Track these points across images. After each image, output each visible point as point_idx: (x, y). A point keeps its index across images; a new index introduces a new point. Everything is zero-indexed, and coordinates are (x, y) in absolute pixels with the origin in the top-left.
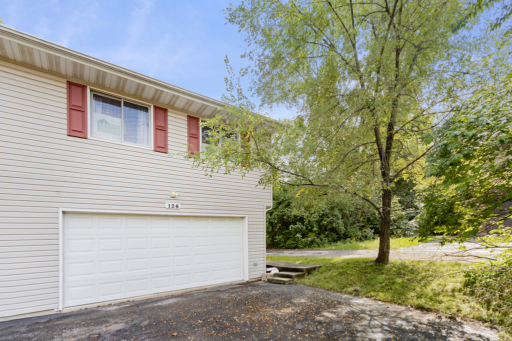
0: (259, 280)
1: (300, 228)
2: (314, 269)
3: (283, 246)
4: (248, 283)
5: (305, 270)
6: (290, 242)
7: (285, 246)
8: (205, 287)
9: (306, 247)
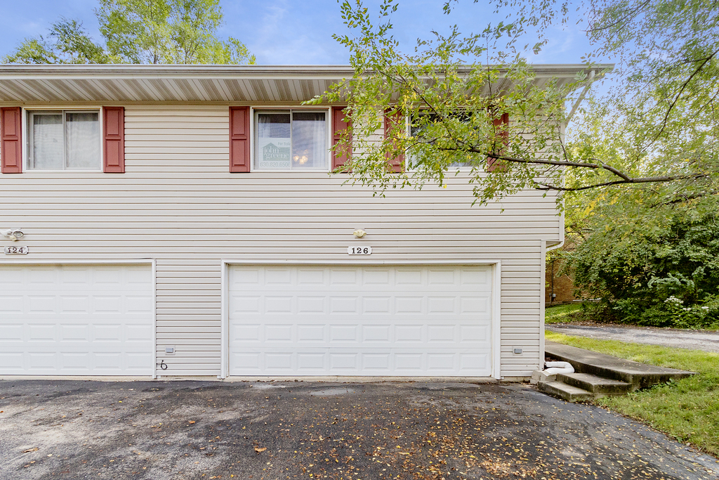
0: (524, 382)
1: (679, 283)
2: (664, 379)
3: (634, 320)
4: (498, 383)
5: (631, 378)
6: (651, 312)
7: (639, 320)
8: (412, 379)
9: (694, 325)
